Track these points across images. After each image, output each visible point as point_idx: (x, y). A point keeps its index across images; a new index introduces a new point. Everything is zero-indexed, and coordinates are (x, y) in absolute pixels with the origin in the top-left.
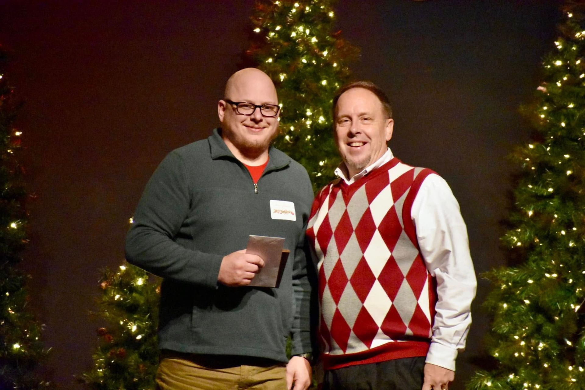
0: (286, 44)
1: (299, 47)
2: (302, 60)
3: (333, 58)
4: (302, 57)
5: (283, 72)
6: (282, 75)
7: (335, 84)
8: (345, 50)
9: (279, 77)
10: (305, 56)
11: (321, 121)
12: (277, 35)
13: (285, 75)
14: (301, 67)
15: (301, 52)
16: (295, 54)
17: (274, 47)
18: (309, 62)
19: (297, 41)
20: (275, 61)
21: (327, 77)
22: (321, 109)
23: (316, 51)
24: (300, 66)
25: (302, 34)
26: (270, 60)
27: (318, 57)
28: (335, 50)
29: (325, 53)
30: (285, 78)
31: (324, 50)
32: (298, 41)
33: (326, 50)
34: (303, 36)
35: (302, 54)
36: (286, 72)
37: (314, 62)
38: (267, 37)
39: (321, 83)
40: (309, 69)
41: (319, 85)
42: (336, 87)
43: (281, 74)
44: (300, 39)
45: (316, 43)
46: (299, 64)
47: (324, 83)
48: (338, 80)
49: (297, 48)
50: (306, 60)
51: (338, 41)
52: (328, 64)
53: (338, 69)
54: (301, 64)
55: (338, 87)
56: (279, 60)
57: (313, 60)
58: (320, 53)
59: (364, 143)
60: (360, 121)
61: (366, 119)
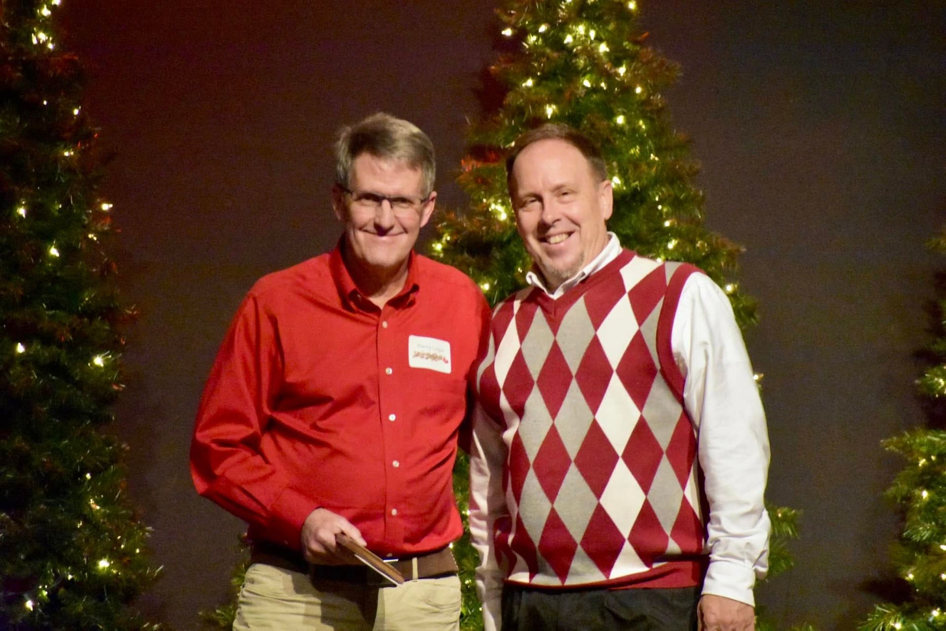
0: (555, 55)
1: (578, 60)
2: (583, 83)
3: (636, 78)
4: (582, 77)
5: (550, 102)
6: (550, 106)
7: (638, 123)
8: (655, 65)
9: (544, 111)
10: (588, 76)
11: (615, 184)
12: (540, 40)
13: (554, 107)
14: (582, 93)
15: (580, 68)
16: (571, 73)
17: (536, 60)
18: (594, 85)
19: (575, 50)
20: (537, 84)
21: (625, 111)
22: (615, 164)
23: (606, 66)
24: (581, 92)
25: (584, 38)
26: (530, 83)
27: (610, 77)
28: (640, 65)
29: (622, 70)
30: (554, 112)
31: (620, 65)
32: (577, 50)
33: (624, 65)
34: (583, 42)
35: (583, 72)
36: (556, 103)
37: (603, 85)
38: (524, 44)
39: (616, 121)
40: (595, 97)
41: (613, 125)
42: (640, 127)
43: (548, 105)
44: (579, 48)
45: (606, 53)
46: (577, 88)
47: (620, 120)
48: (644, 117)
49: (573, 61)
50: (590, 81)
51: (645, 50)
52: (627, 89)
53: (644, 97)
54: (581, 88)
55: (644, 127)
56: (544, 82)
57: (602, 82)
58: (613, 71)
59: (570, 234)
60: (555, 199)
61: (565, 194)
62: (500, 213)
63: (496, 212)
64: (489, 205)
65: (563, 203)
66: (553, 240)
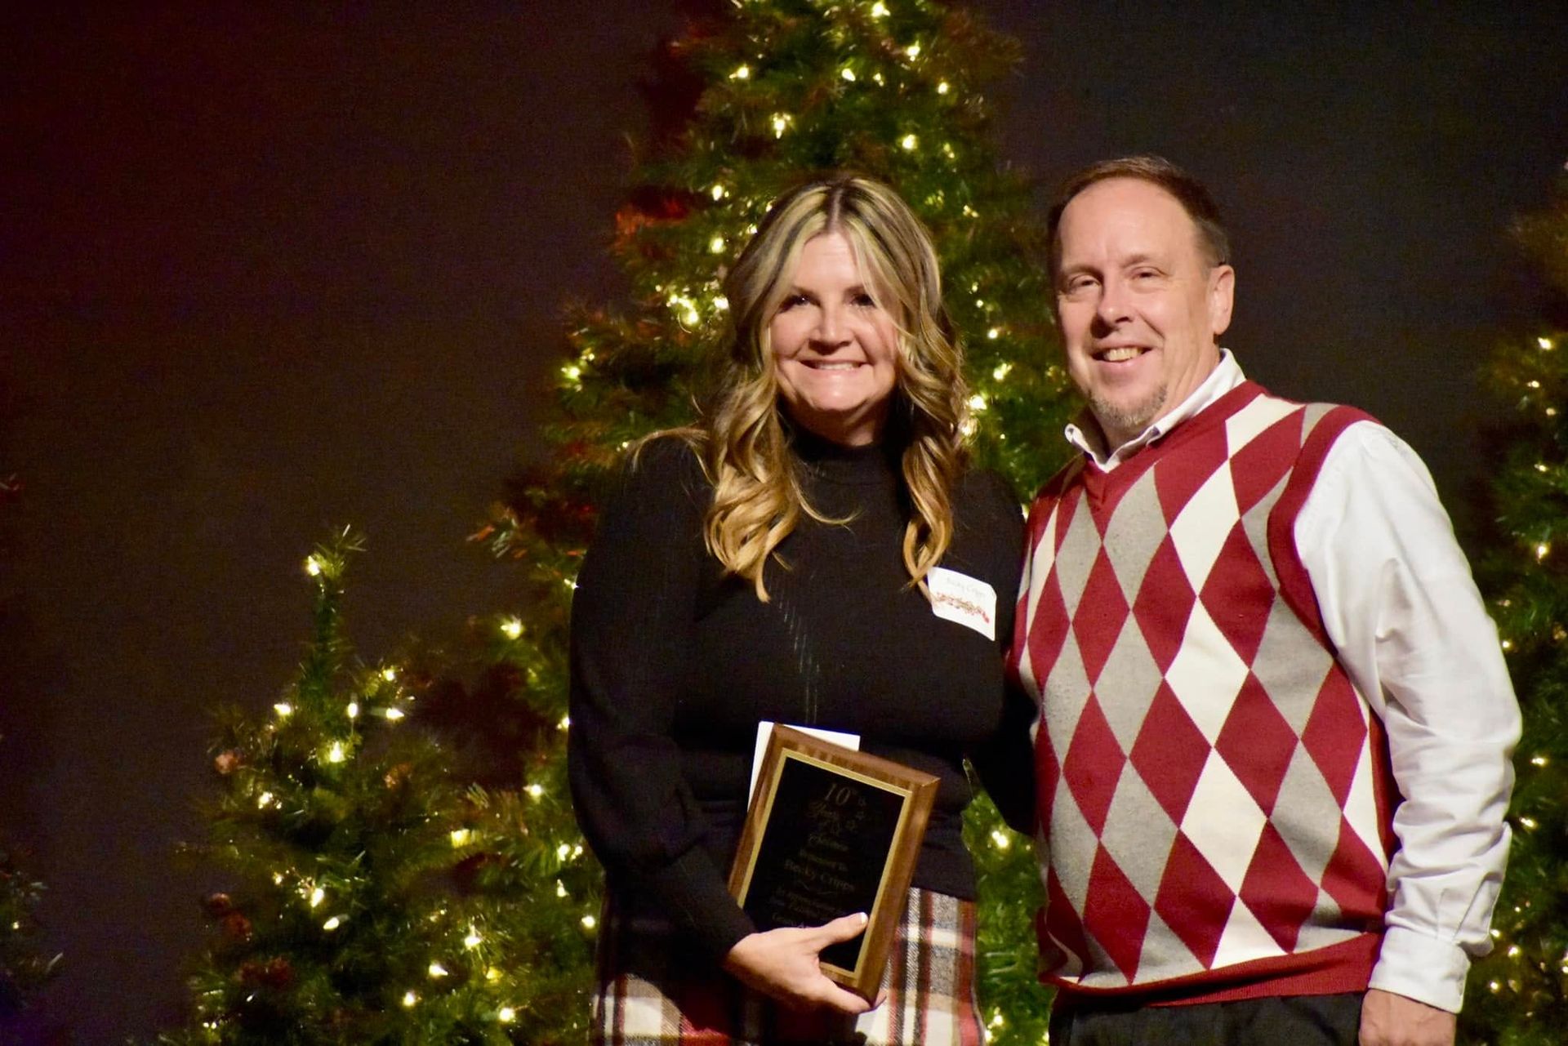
0: (792, 21)
1: (831, 31)
2: (840, 73)
3: (936, 64)
4: (840, 63)
5: (780, 109)
6: (780, 116)
7: (942, 147)
8: (973, 41)
9: (770, 124)
10: (851, 61)
13: (788, 118)
14: (839, 92)
15: (836, 46)
16: (822, 55)
17: (756, 31)
18: (862, 78)
19: (827, 13)
20: (758, 75)
21: (918, 126)
23: (883, 43)
24: (837, 91)
26: (743, 72)
27: (891, 63)
28: (945, 41)
29: (913, 51)
30: (787, 127)
31: (909, 41)
32: (831, 13)
33: (917, 43)
35: (842, 54)
36: (792, 111)
37: (878, 77)
38: (734, 2)
39: (901, 144)
40: (863, 100)
41: (894, 150)
42: (945, 156)
43: (776, 114)
44: (836, 9)
45: (883, 19)
46: (831, 84)
47: (909, 142)
48: (952, 137)
49: (824, 34)
50: (854, 71)
51: (955, 15)
52: (922, 86)
53: (953, 101)
54: (837, 83)
55: (952, 155)
56: (770, 72)
57: (875, 73)
58: (896, 52)
59: (1144, 350)
60: (1127, 282)
61: (1145, 275)
62: (687, 310)
63: (679, 309)
64: (666, 298)
65: (1140, 290)
66: (1113, 355)
